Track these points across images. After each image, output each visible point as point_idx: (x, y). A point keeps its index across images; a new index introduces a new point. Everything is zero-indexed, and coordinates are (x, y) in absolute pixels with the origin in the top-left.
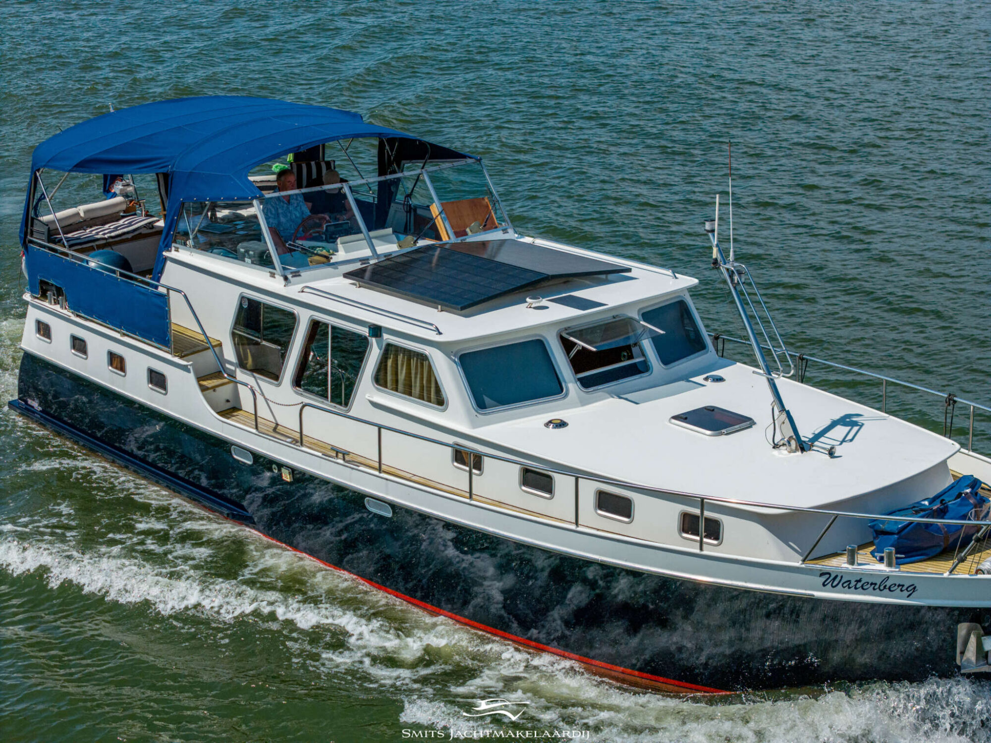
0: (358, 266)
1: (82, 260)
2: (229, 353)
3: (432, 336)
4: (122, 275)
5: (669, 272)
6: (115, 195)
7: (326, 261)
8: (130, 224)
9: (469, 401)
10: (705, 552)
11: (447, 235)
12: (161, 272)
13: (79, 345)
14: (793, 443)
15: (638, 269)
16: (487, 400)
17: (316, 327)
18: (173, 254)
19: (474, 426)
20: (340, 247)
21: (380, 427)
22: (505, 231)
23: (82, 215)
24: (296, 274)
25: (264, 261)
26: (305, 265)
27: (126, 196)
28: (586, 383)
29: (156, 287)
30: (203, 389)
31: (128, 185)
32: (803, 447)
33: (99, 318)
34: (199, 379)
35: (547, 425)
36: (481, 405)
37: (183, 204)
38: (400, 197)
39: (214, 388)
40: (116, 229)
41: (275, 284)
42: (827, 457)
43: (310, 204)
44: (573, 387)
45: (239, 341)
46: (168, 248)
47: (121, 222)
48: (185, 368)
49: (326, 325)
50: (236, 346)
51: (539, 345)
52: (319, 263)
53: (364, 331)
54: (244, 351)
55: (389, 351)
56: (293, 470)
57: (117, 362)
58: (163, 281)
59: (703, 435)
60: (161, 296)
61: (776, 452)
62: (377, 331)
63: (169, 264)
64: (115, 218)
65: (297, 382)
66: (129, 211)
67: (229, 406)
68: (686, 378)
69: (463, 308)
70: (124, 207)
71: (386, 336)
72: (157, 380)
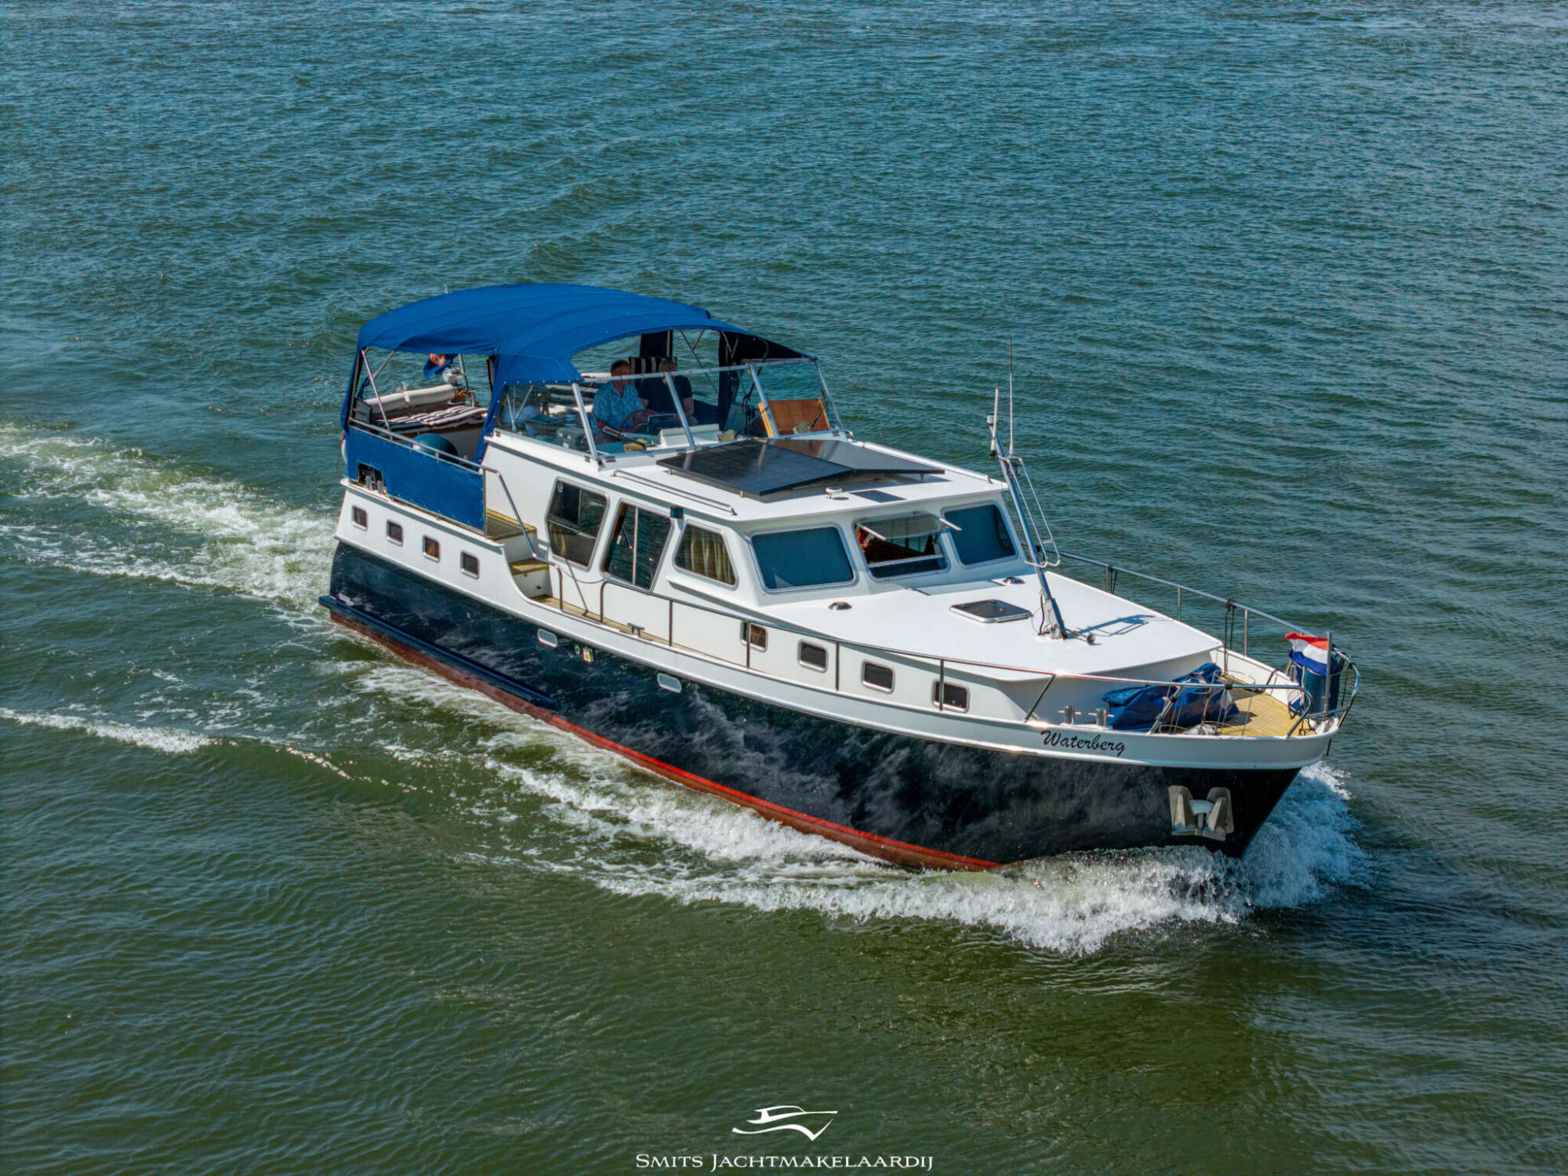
0: (675, 454)
1: (406, 443)
2: (543, 535)
3: (728, 517)
4: (441, 456)
5: (986, 477)
6: (443, 383)
7: (643, 449)
8: (457, 413)
9: (760, 581)
10: (944, 712)
11: (772, 433)
12: (482, 457)
13: (395, 531)
14: (1058, 631)
15: (951, 471)
16: (778, 579)
17: (625, 510)
18: (494, 439)
19: (761, 604)
20: (662, 439)
21: (672, 601)
22: (836, 433)
23: (407, 400)
24: (611, 460)
25: (580, 445)
26: (621, 451)
27: (455, 384)
28: (878, 573)
29: (477, 469)
30: (514, 573)
31: (458, 373)
32: (1065, 635)
33: (416, 501)
34: (511, 564)
35: (831, 607)
36: (770, 584)
37: (506, 388)
38: (739, 398)
39: (525, 573)
40: (442, 417)
41: (590, 468)
42: (1086, 644)
43: (646, 402)
44: (863, 574)
45: (553, 530)
46: (489, 433)
47: (448, 411)
48: (497, 550)
49: (634, 507)
50: (551, 533)
51: (833, 533)
52: (635, 450)
53: (666, 512)
54: (559, 540)
55: (690, 532)
56: (593, 649)
57: (431, 547)
58: (484, 463)
59: (978, 622)
60: (479, 477)
61: (1040, 639)
62: (678, 512)
63: (490, 449)
64: (442, 406)
65: (606, 566)
66: (458, 400)
67: (539, 593)
68: (989, 579)
69: (762, 493)
70: (452, 395)
71: (687, 517)
72: (470, 564)
